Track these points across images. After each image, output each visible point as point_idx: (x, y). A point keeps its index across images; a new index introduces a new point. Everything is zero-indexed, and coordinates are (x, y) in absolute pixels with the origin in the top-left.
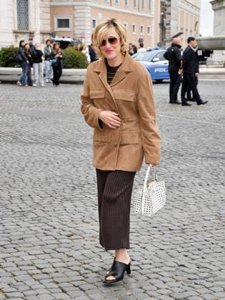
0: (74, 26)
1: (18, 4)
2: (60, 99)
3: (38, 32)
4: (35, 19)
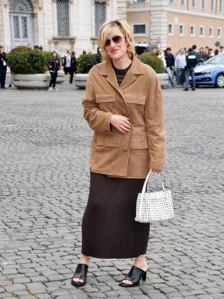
0: (150, 31)
1: (96, 12)
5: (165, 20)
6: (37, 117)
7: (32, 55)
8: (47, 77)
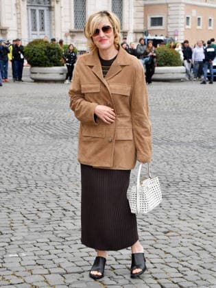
0: (167, 24)
2: (152, 97)
3: (132, 31)
4: (129, 18)
5: (183, 13)
6: (53, 111)
7: (49, 48)
8: (64, 70)
